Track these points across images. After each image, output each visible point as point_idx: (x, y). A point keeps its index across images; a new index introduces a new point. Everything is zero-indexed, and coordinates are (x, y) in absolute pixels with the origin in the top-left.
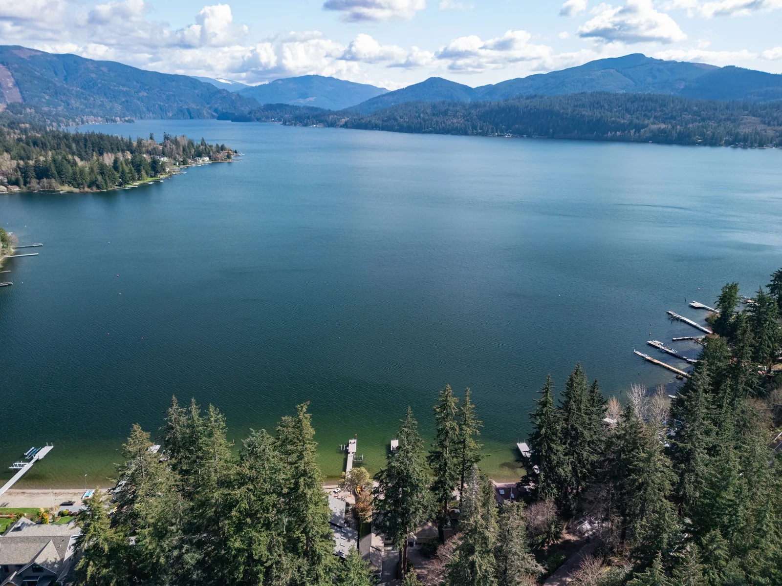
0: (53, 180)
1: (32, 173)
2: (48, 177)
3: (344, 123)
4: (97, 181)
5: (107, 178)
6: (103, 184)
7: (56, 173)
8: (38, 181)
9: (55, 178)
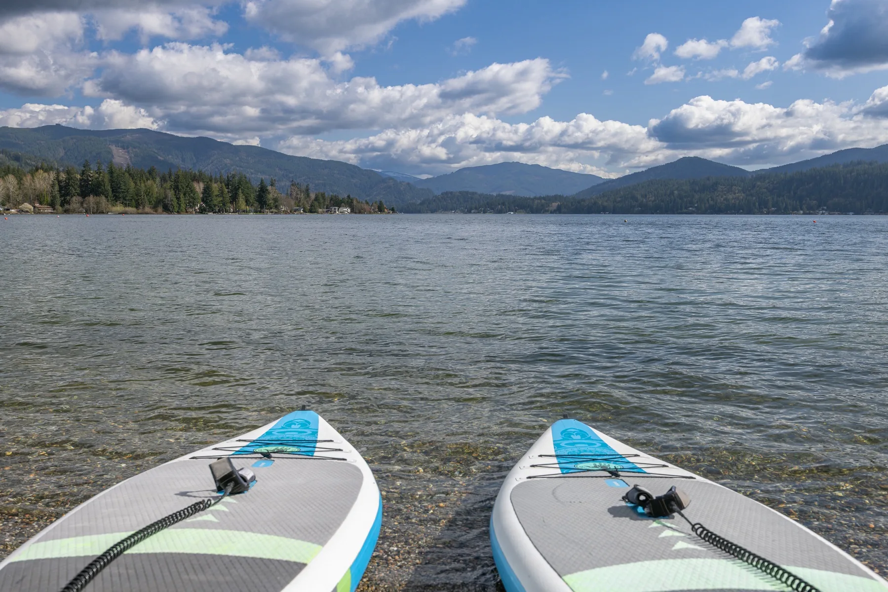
0: (103, 199)
1: (75, 190)
2: (97, 194)
3: (555, 208)
4: (166, 197)
5: (182, 196)
6: (175, 203)
7: (110, 190)
8: (80, 199)
9: (107, 197)
